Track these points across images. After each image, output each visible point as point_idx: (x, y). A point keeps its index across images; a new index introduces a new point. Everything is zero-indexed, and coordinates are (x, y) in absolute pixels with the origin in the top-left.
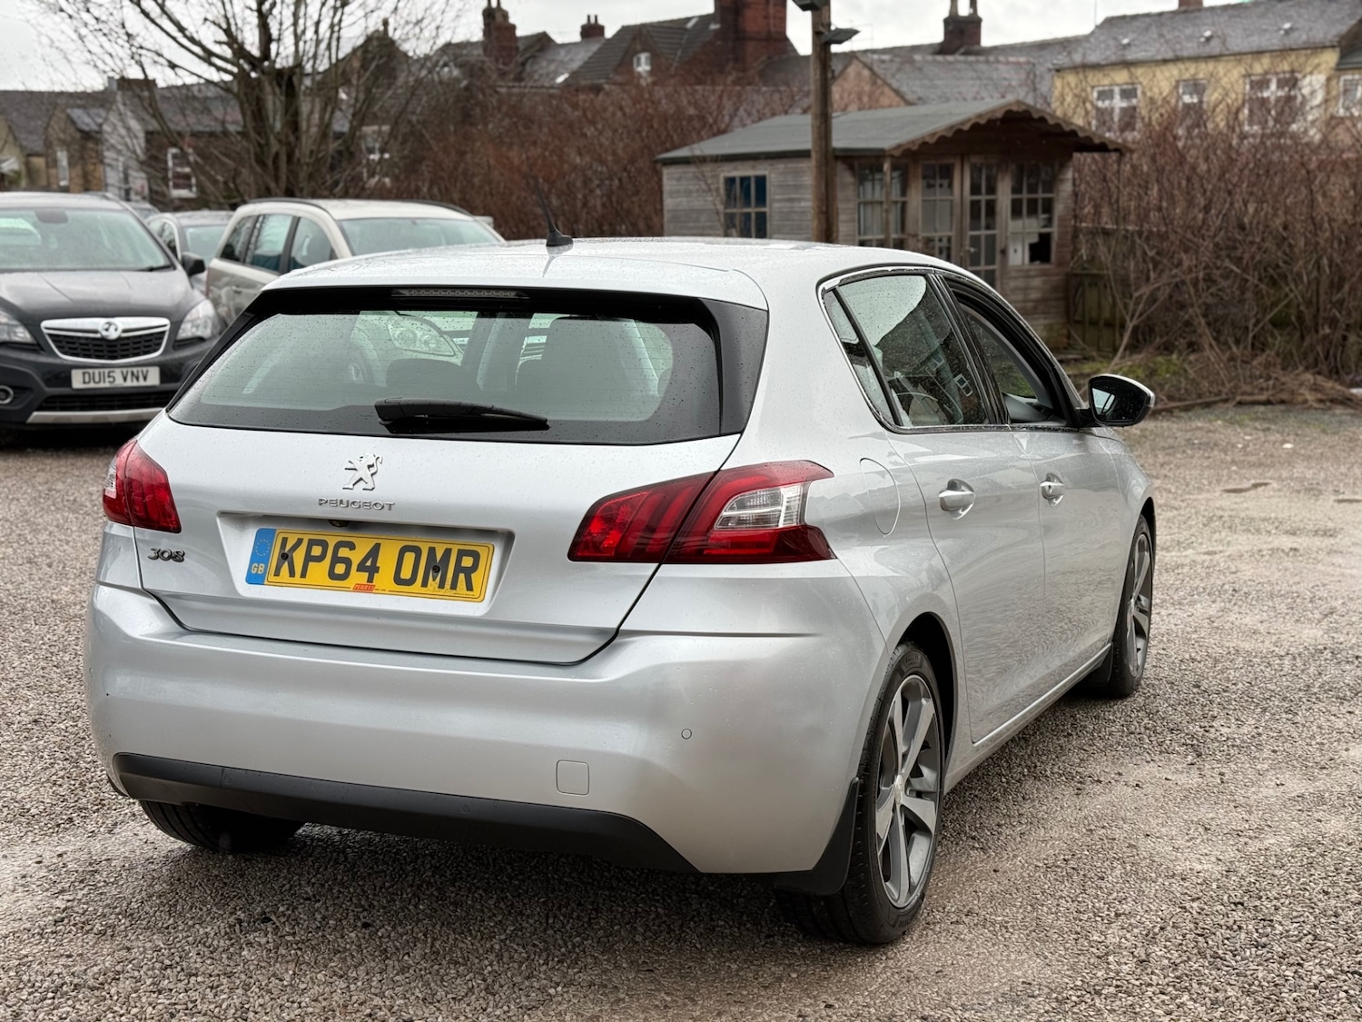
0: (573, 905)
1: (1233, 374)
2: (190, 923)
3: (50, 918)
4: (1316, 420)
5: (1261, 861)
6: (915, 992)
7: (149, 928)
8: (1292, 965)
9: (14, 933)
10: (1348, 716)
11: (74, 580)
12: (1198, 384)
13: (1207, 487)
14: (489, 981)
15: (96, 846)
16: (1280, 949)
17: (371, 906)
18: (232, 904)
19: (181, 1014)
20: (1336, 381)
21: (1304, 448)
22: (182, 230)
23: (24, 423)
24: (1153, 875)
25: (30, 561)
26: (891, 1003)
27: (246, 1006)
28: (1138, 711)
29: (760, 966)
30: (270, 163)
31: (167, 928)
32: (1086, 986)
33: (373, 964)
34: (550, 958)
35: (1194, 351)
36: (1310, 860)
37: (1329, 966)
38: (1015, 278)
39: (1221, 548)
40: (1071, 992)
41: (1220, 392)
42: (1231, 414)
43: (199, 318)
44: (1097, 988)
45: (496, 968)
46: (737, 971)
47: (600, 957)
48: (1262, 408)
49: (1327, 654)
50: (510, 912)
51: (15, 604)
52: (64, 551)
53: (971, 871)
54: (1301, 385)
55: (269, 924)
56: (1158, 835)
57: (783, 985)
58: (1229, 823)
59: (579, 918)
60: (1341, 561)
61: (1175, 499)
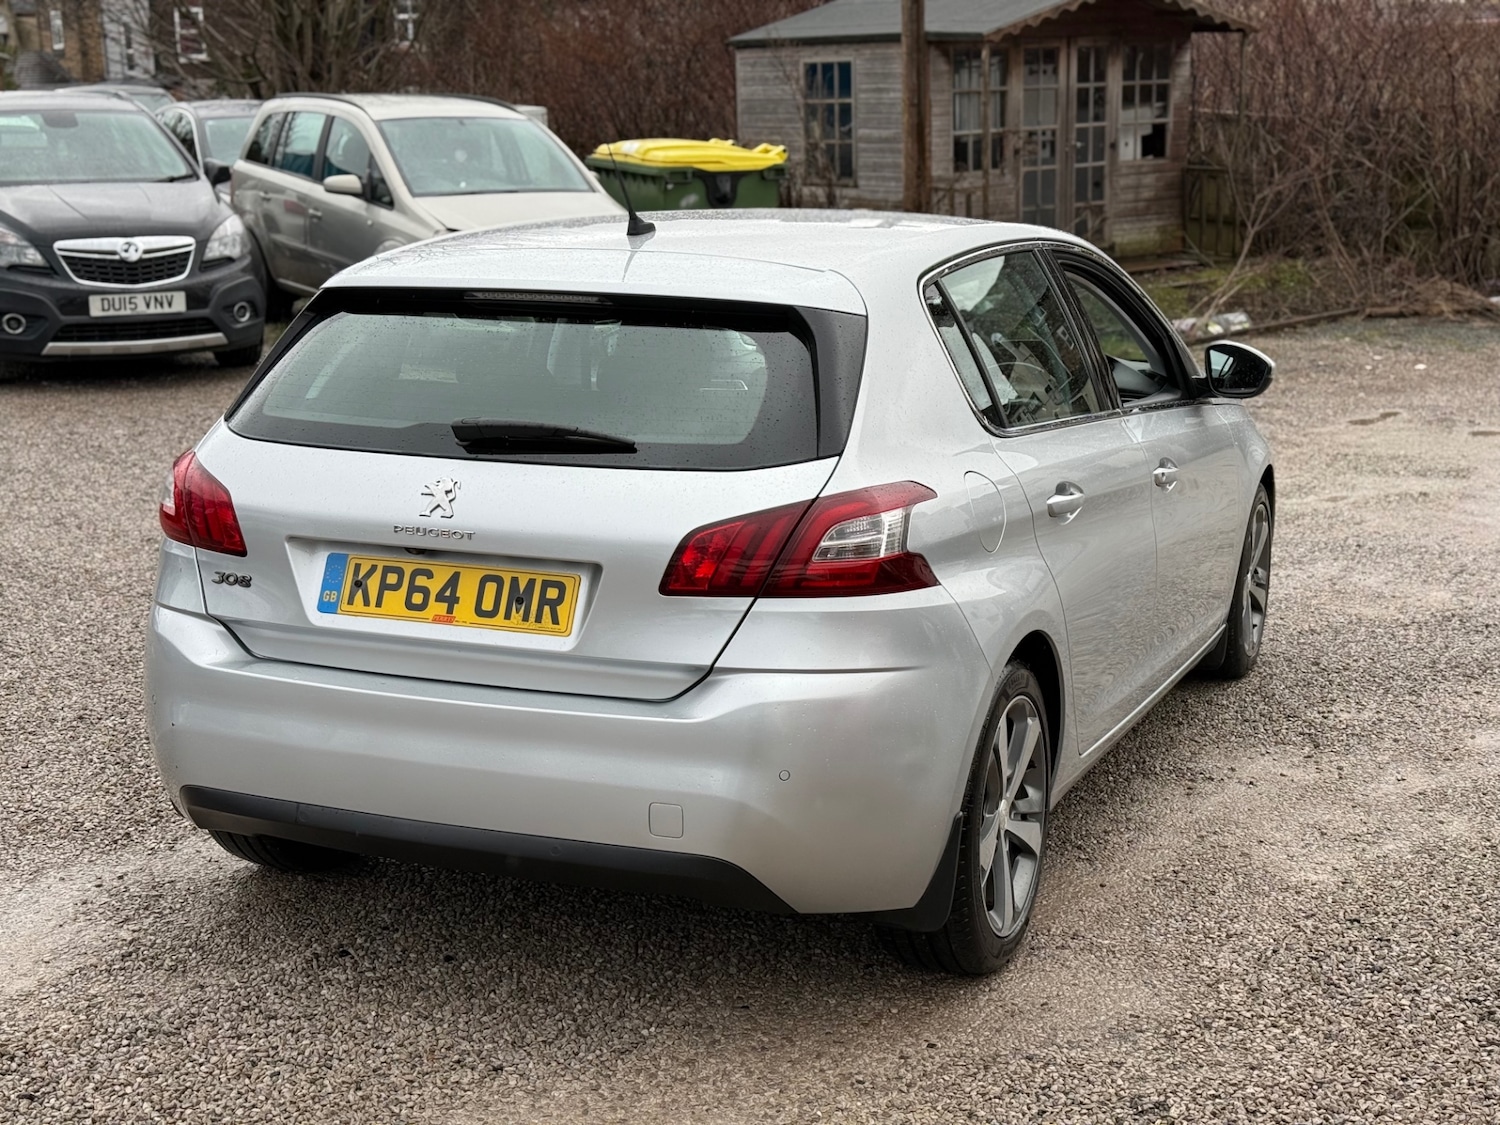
0: (663, 932)
1: (1363, 282)
2: (265, 957)
3: (117, 952)
4: (1452, 334)
5: (1379, 870)
6: (1019, 1028)
7: (222, 962)
8: (1409, 992)
9: (81, 969)
10: (1475, 696)
11: (108, 545)
12: (1325, 294)
13: (1332, 418)
14: (580, 1021)
15: (158, 866)
16: (1396, 974)
17: (452, 935)
18: (307, 934)
19: (263, 1062)
20: (1475, 289)
21: (1438, 369)
22: (200, 122)
23: (39, 355)
24: (1266, 888)
25: (57, 522)
26: (995, 1041)
27: (330, 1053)
28: (1253, 694)
29: (859, 1001)
30: (293, 36)
31: (241, 963)
32: (1195, 1019)
33: (458, 1003)
34: (642, 995)
35: (1321, 255)
36: (1430, 870)
37: (1447, 992)
38: (1127, 175)
39: (1344, 493)
40: (1180, 1027)
41: (1349, 303)
42: (1360, 329)
43: (226, 236)
44: (1207, 1020)
45: (586, 1006)
46: (836, 1006)
47: (694, 992)
48: (1393, 322)
49: (1455, 622)
50: (597, 940)
51: (46, 575)
52: (94, 510)
53: (1076, 886)
54: (1438, 294)
55: (347, 958)
56: (1272, 841)
57: (884, 1022)
58: (1346, 826)
59: (669, 947)
60: (1473, 507)
61: (1297, 433)
